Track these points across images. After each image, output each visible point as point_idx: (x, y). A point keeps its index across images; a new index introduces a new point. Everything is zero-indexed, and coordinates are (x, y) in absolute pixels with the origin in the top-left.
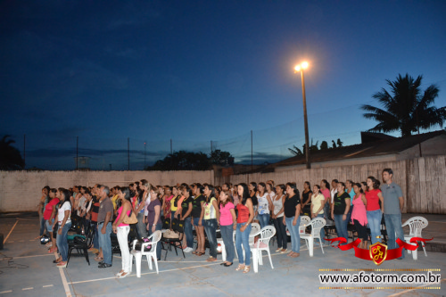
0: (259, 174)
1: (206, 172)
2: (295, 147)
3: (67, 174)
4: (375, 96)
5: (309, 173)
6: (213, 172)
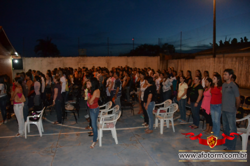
1: (155, 57)
5: (214, 61)
6: (159, 57)
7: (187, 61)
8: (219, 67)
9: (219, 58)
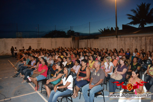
0: (93, 39)
1: (69, 38)
2: (101, 29)
3: (13, 39)
4: (132, 10)
5: (117, 40)
6: (71, 38)
7: (95, 40)
8: (121, 43)
9: (121, 38)
